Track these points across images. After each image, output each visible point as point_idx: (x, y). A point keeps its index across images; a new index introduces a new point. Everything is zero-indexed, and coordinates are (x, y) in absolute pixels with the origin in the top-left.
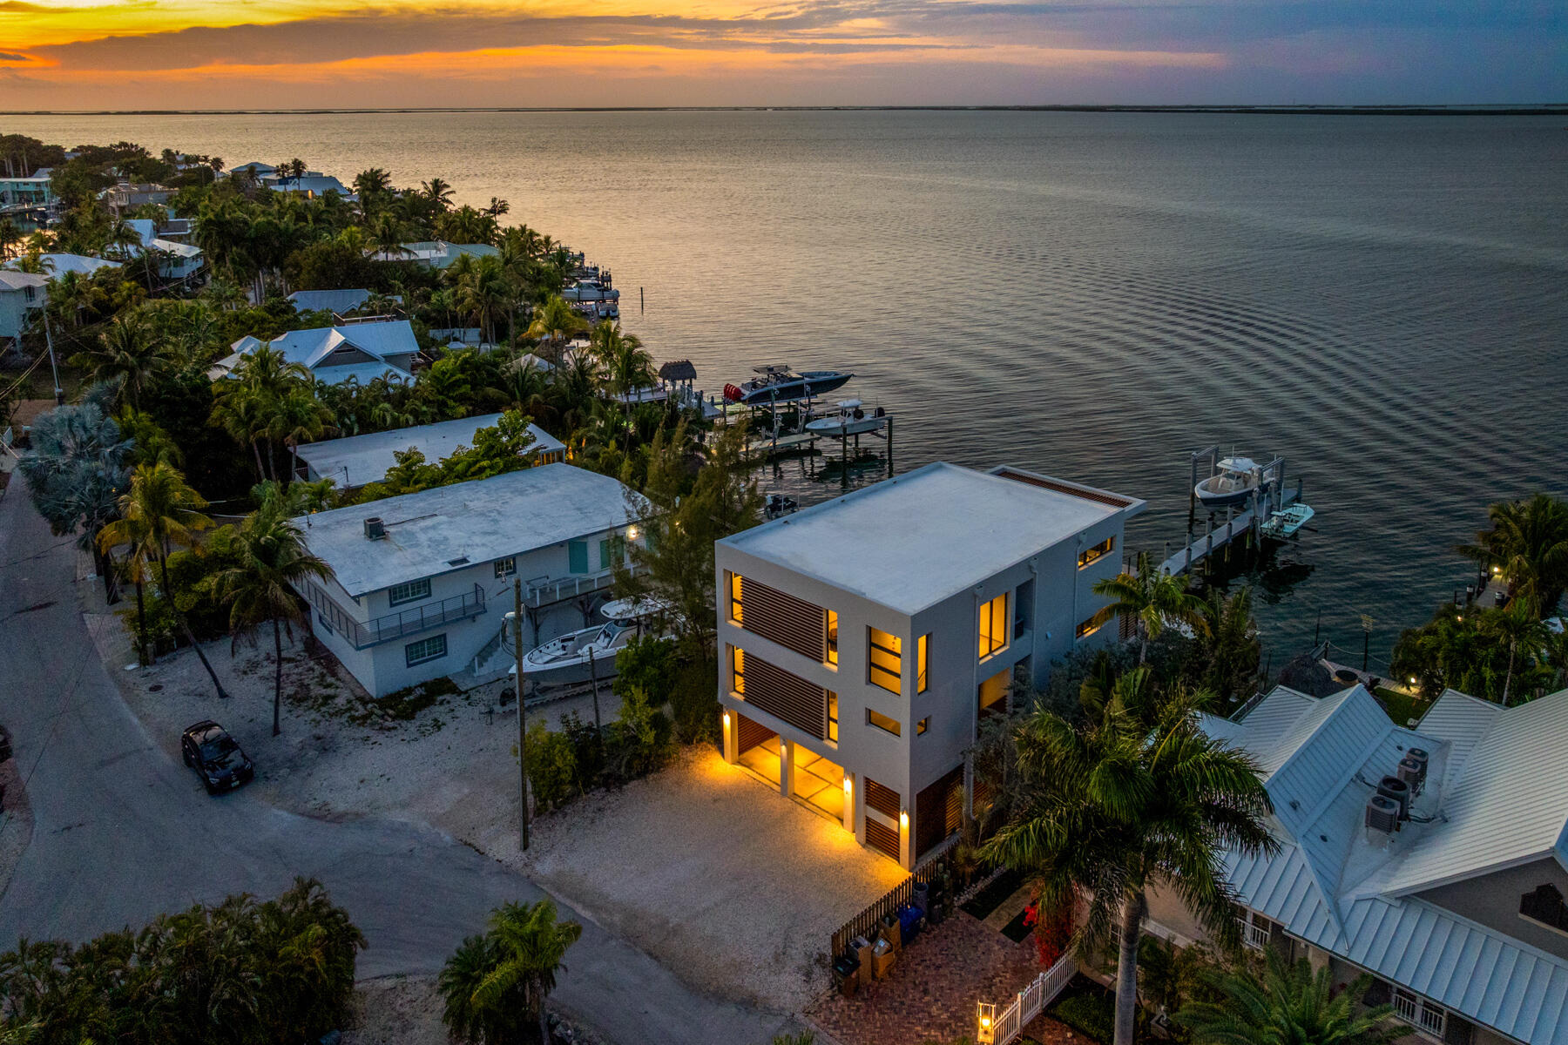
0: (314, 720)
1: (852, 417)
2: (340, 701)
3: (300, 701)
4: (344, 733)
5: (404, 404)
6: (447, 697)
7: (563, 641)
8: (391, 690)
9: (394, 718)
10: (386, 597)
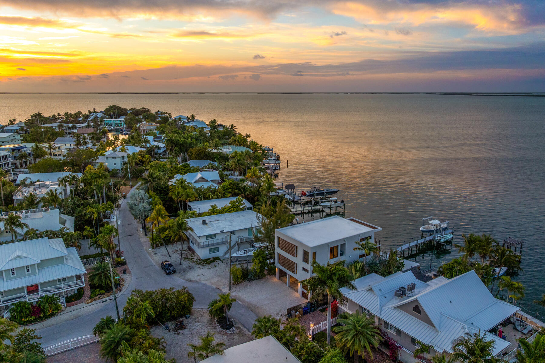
0: (189, 263)
2: (195, 260)
3: (186, 259)
4: (195, 266)
5: (215, 193)
6: (218, 261)
7: (244, 250)
8: (205, 258)
9: (206, 264)
10: (205, 237)
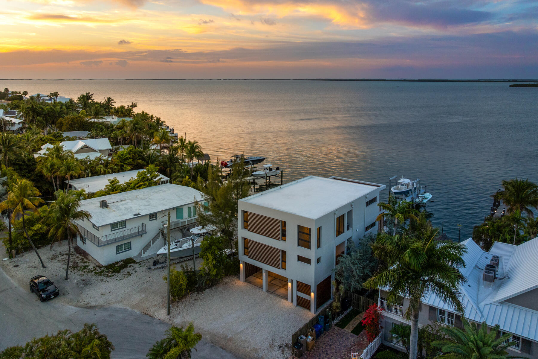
0: (81, 274)
1: (268, 170)
2: (91, 267)
3: (74, 268)
4: (93, 278)
5: (108, 166)
6: (132, 264)
7: (176, 242)
8: (110, 263)
9: (112, 272)
10: (110, 227)
